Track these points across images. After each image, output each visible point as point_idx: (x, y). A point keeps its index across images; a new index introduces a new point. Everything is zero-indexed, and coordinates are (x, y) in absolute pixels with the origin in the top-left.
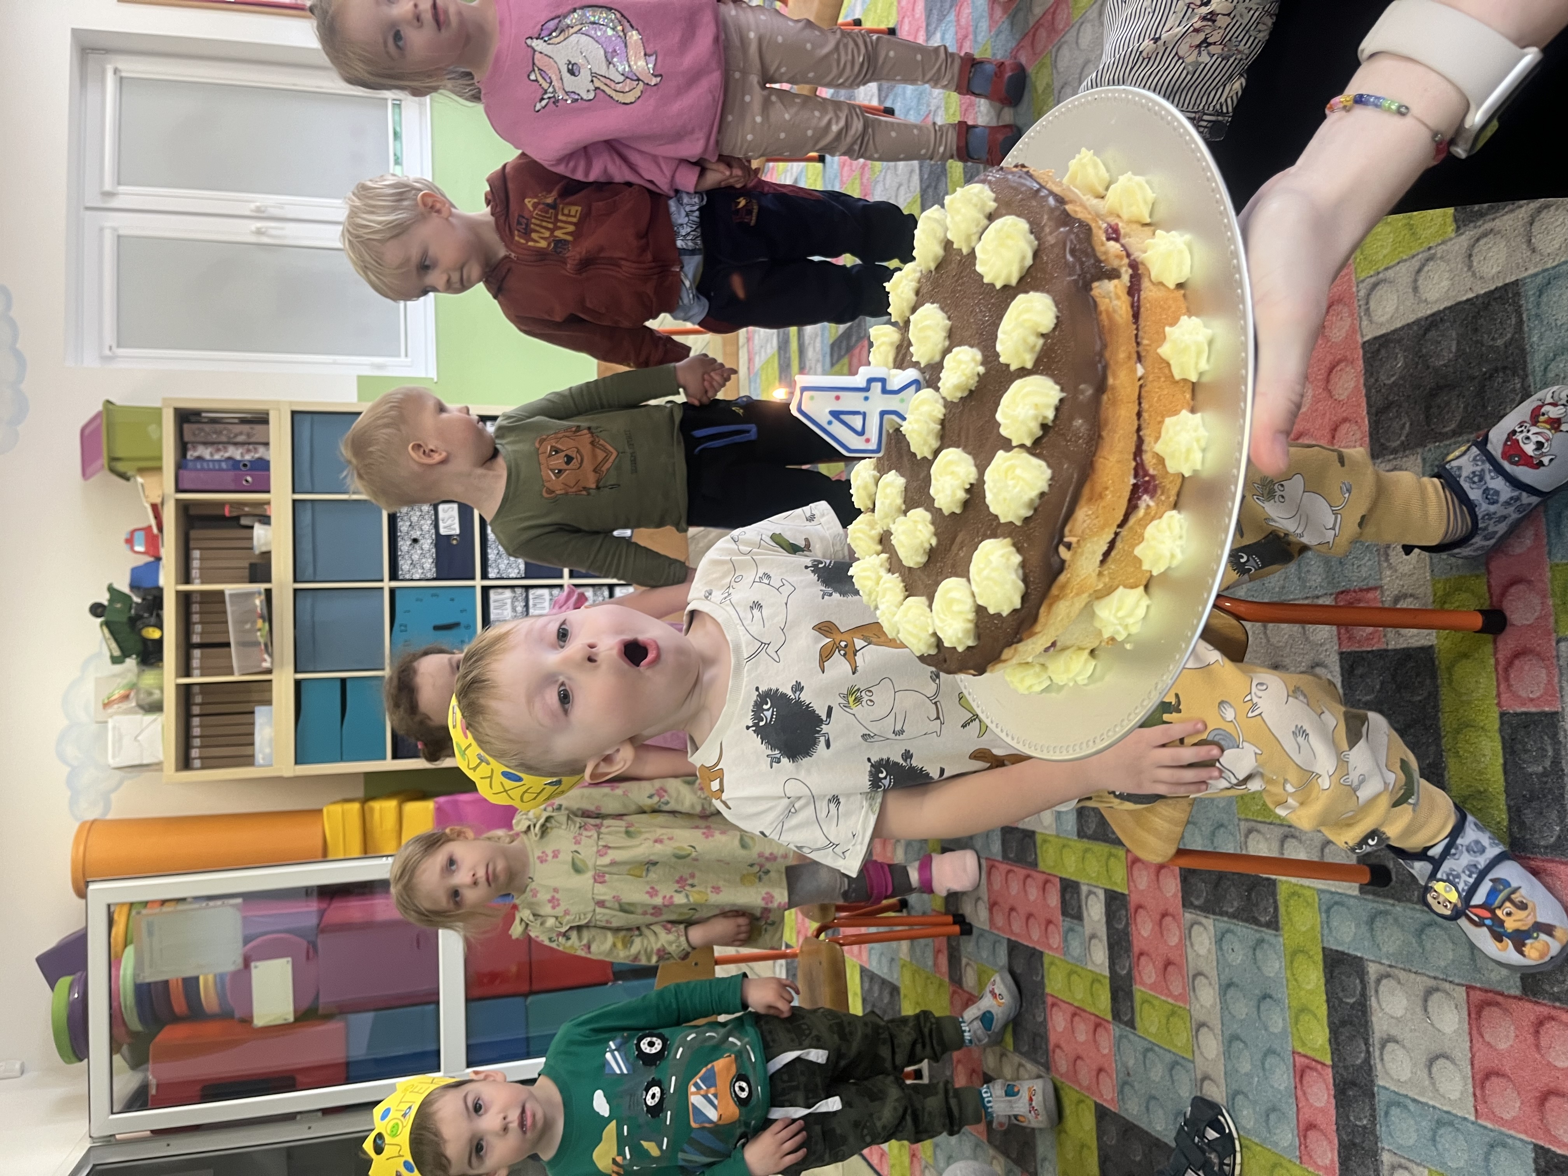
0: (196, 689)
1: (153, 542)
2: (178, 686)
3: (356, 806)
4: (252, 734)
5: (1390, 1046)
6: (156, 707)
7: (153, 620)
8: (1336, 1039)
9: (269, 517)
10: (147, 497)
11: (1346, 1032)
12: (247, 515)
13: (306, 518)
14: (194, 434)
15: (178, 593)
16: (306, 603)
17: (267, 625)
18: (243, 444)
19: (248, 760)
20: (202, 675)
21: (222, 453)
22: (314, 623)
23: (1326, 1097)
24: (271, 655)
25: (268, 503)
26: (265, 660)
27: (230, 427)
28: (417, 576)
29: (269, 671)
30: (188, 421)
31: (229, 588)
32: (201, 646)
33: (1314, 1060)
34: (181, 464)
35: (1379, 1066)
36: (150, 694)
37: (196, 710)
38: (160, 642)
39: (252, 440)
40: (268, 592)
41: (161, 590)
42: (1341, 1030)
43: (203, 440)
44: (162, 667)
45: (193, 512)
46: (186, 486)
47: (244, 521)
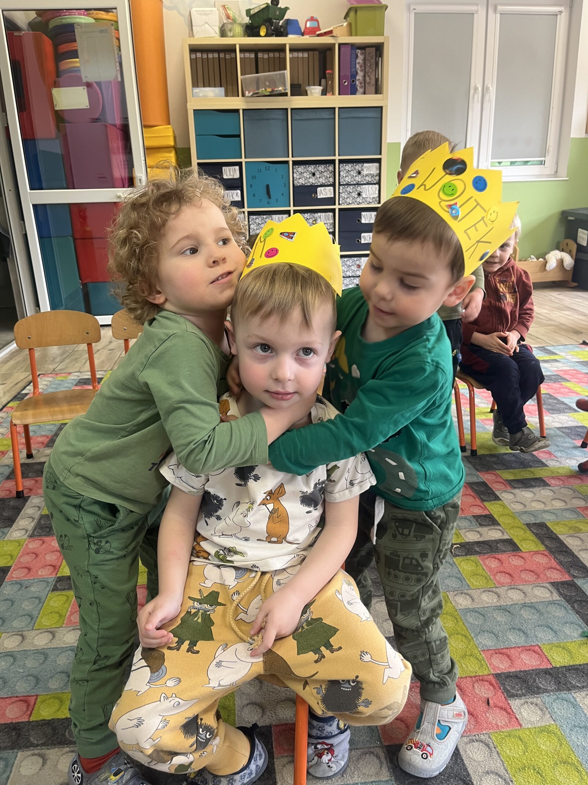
0: (233, 55)
1: (312, 31)
2: (235, 45)
3: (172, 143)
4: (209, 87)
5: (41, 761)
6: (223, 34)
7: (270, 31)
8: (45, 724)
9: (326, 95)
10: (336, 28)
11: (49, 731)
12: (327, 83)
13: (326, 115)
14: (369, 54)
15: (285, 45)
16: (280, 115)
17: (268, 94)
18: (365, 81)
19: (195, 84)
20: (241, 58)
21: (359, 69)
22: (270, 119)
23: (12, 717)
24: (252, 96)
25: (333, 94)
26: (249, 93)
27: (374, 73)
28: (295, 176)
29: (243, 95)
30: (376, 51)
31: (287, 73)
32: (256, 58)
33: (33, 709)
34: (354, 47)
35: (29, 753)
36: (230, 31)
37: (222, 55)
38: (259, 35)
39: (367, 85)
40: (285, 94)
41: (286, 36)
42: (50, 728)
43: (367, 58)
44: (244, 36)
45: (328, 52)
46: (342, 49)
47: (323, 81)
